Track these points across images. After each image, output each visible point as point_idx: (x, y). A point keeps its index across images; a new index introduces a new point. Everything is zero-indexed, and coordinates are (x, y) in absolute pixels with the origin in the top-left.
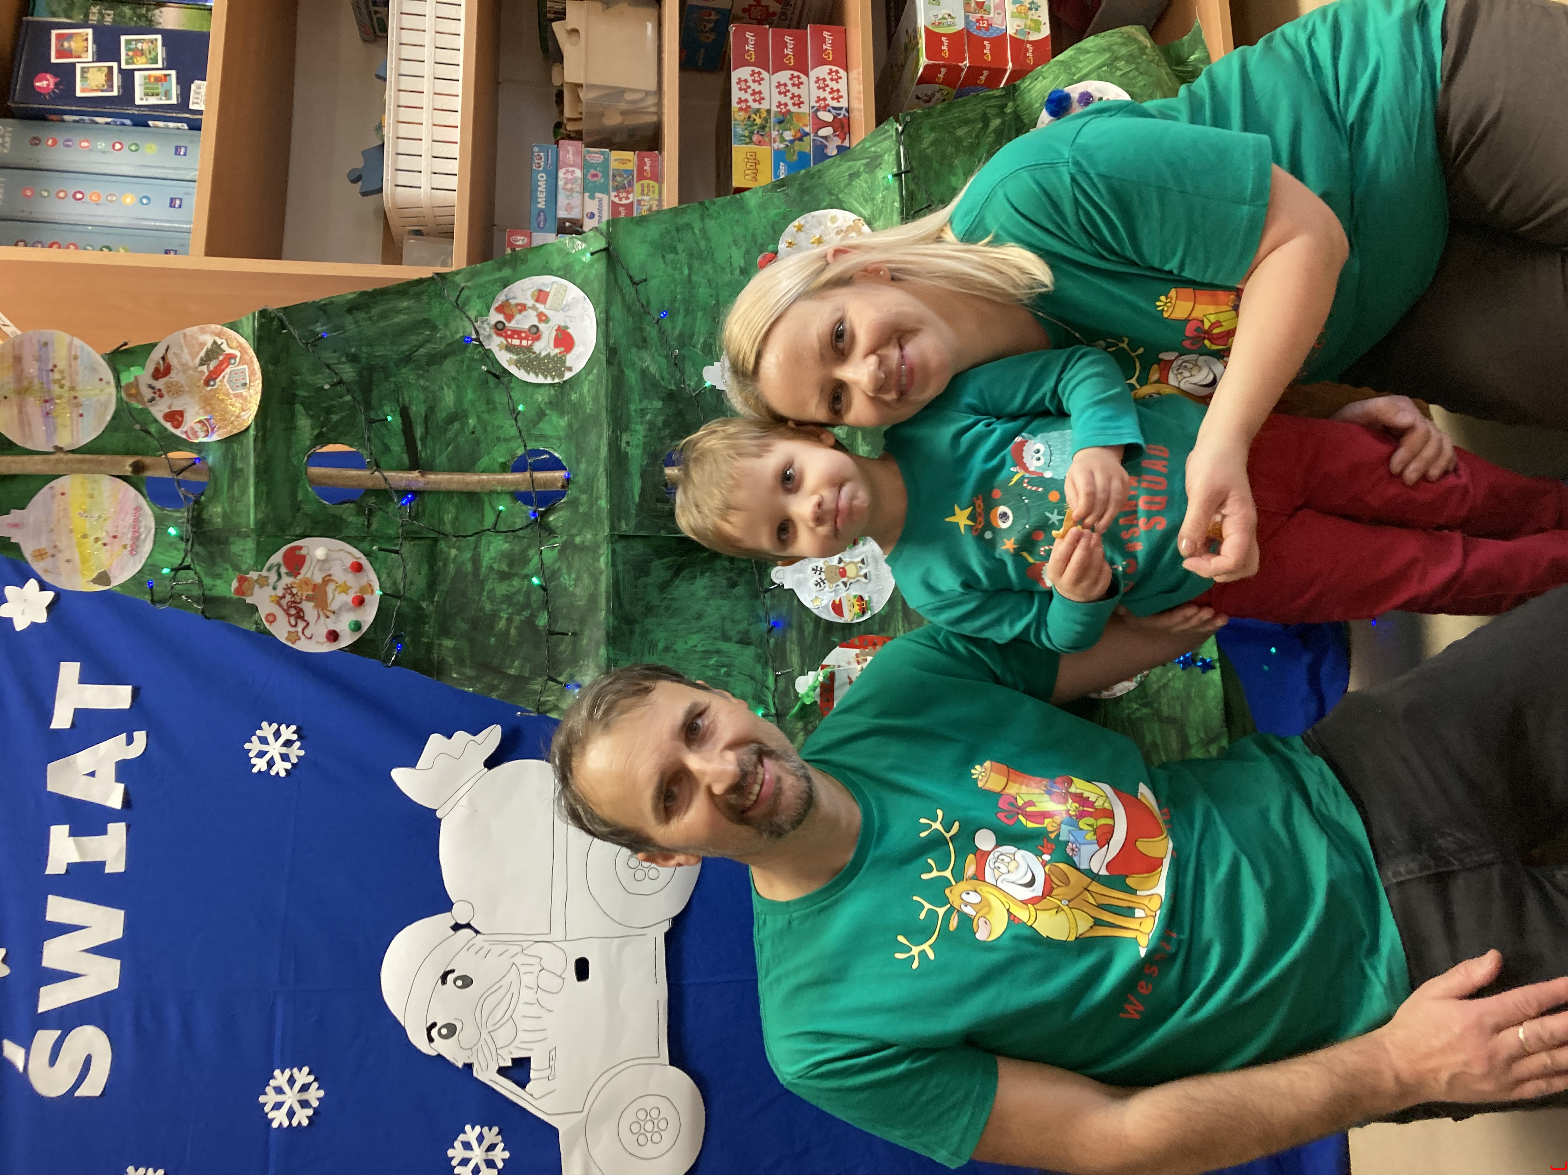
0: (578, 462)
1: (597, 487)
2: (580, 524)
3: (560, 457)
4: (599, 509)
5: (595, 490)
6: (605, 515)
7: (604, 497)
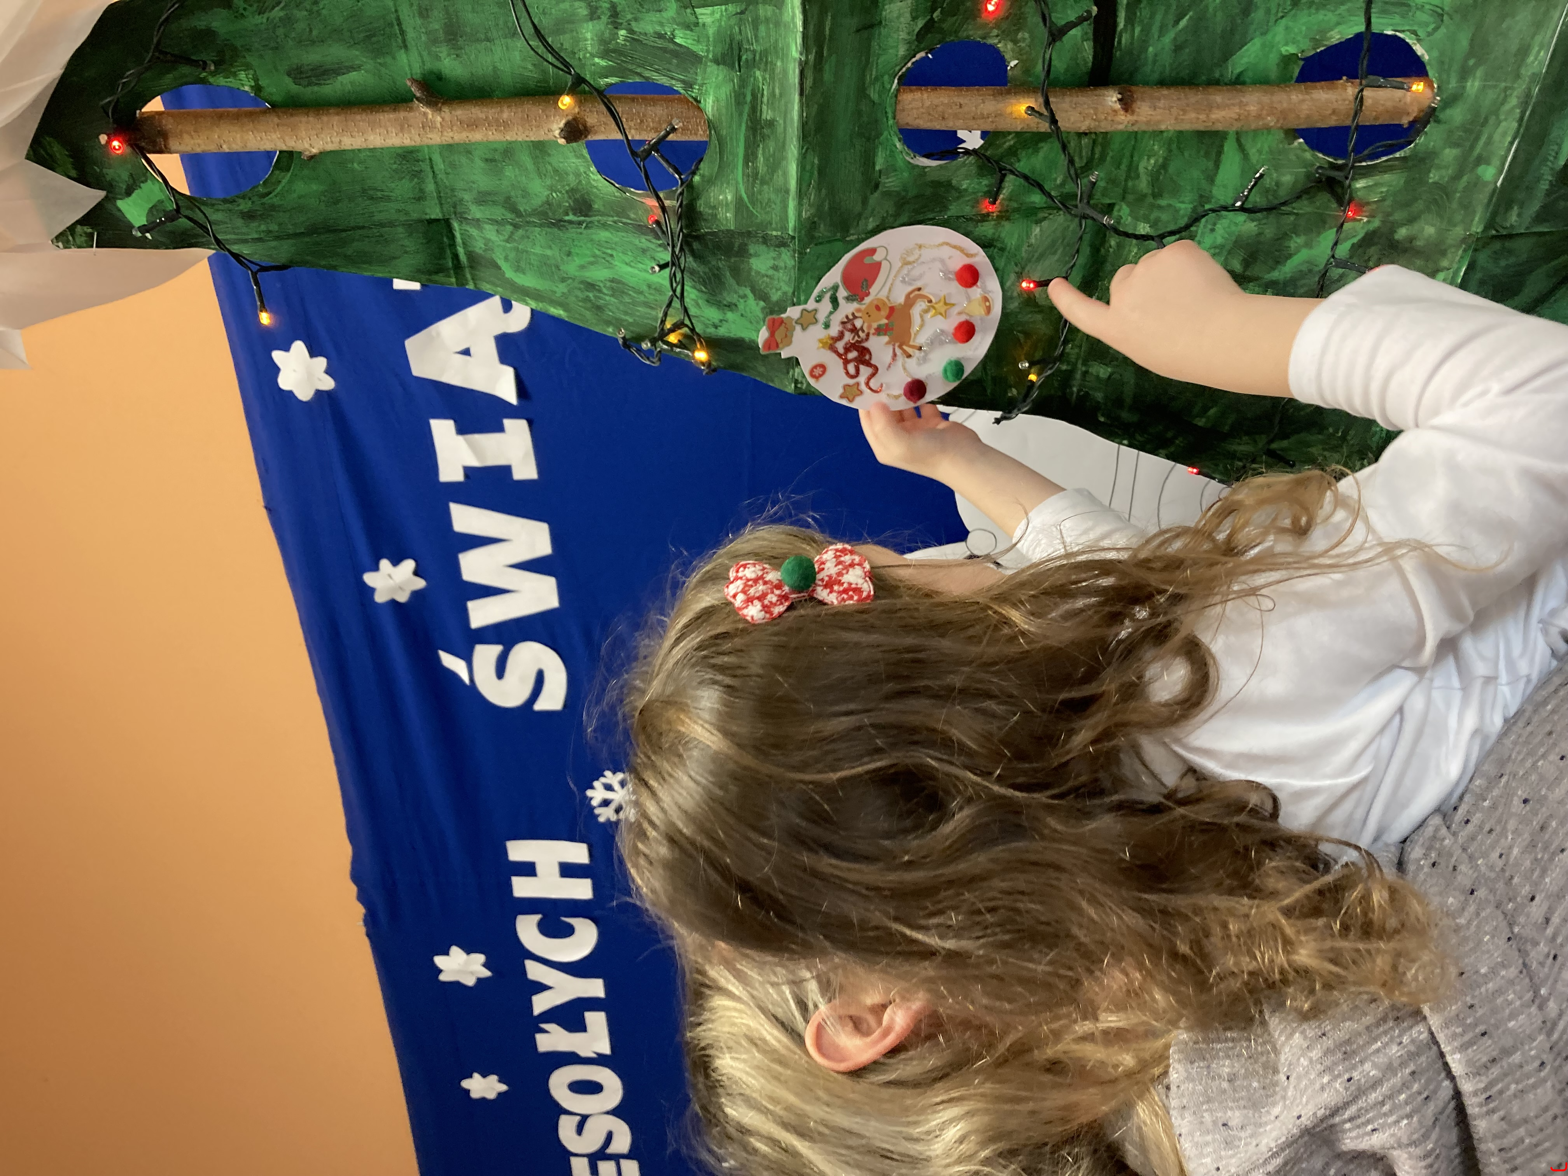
0: (1465, 74)
1: (1490, 138)
2: (1420, 205)
3: (1426, 58)
4: (1477, 184)
5: (1481, 143)
6: (1482, 197)
7: (1496, 162)
